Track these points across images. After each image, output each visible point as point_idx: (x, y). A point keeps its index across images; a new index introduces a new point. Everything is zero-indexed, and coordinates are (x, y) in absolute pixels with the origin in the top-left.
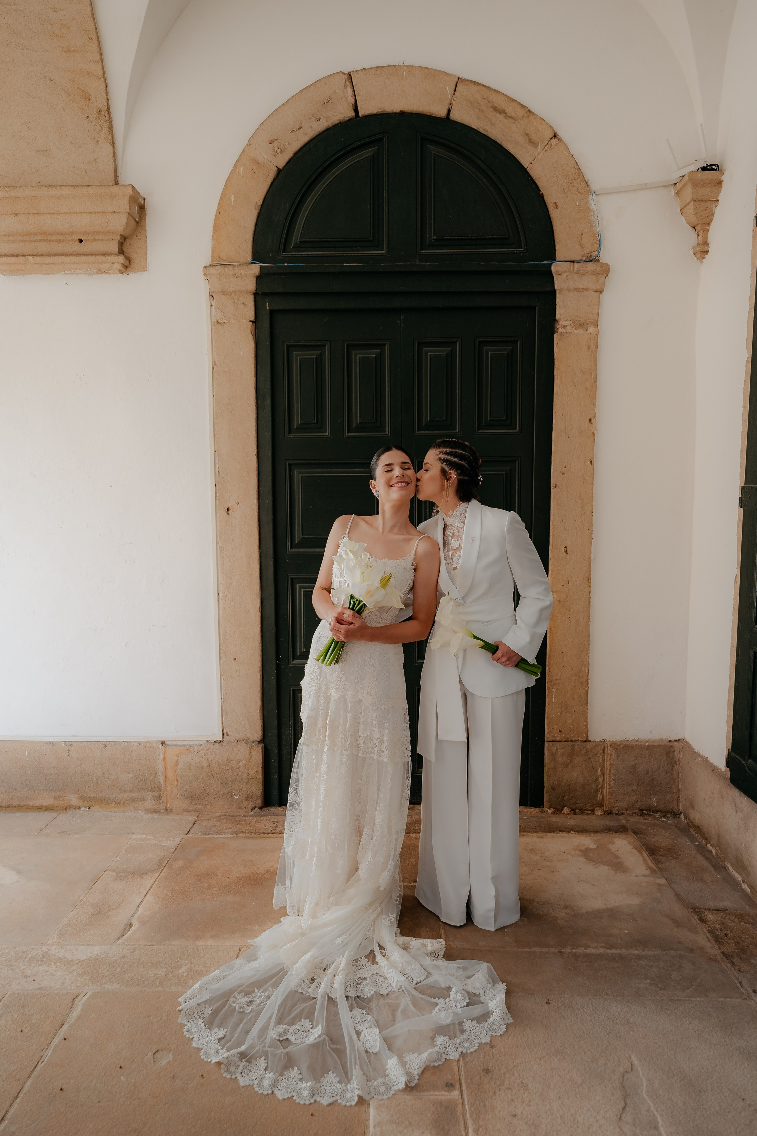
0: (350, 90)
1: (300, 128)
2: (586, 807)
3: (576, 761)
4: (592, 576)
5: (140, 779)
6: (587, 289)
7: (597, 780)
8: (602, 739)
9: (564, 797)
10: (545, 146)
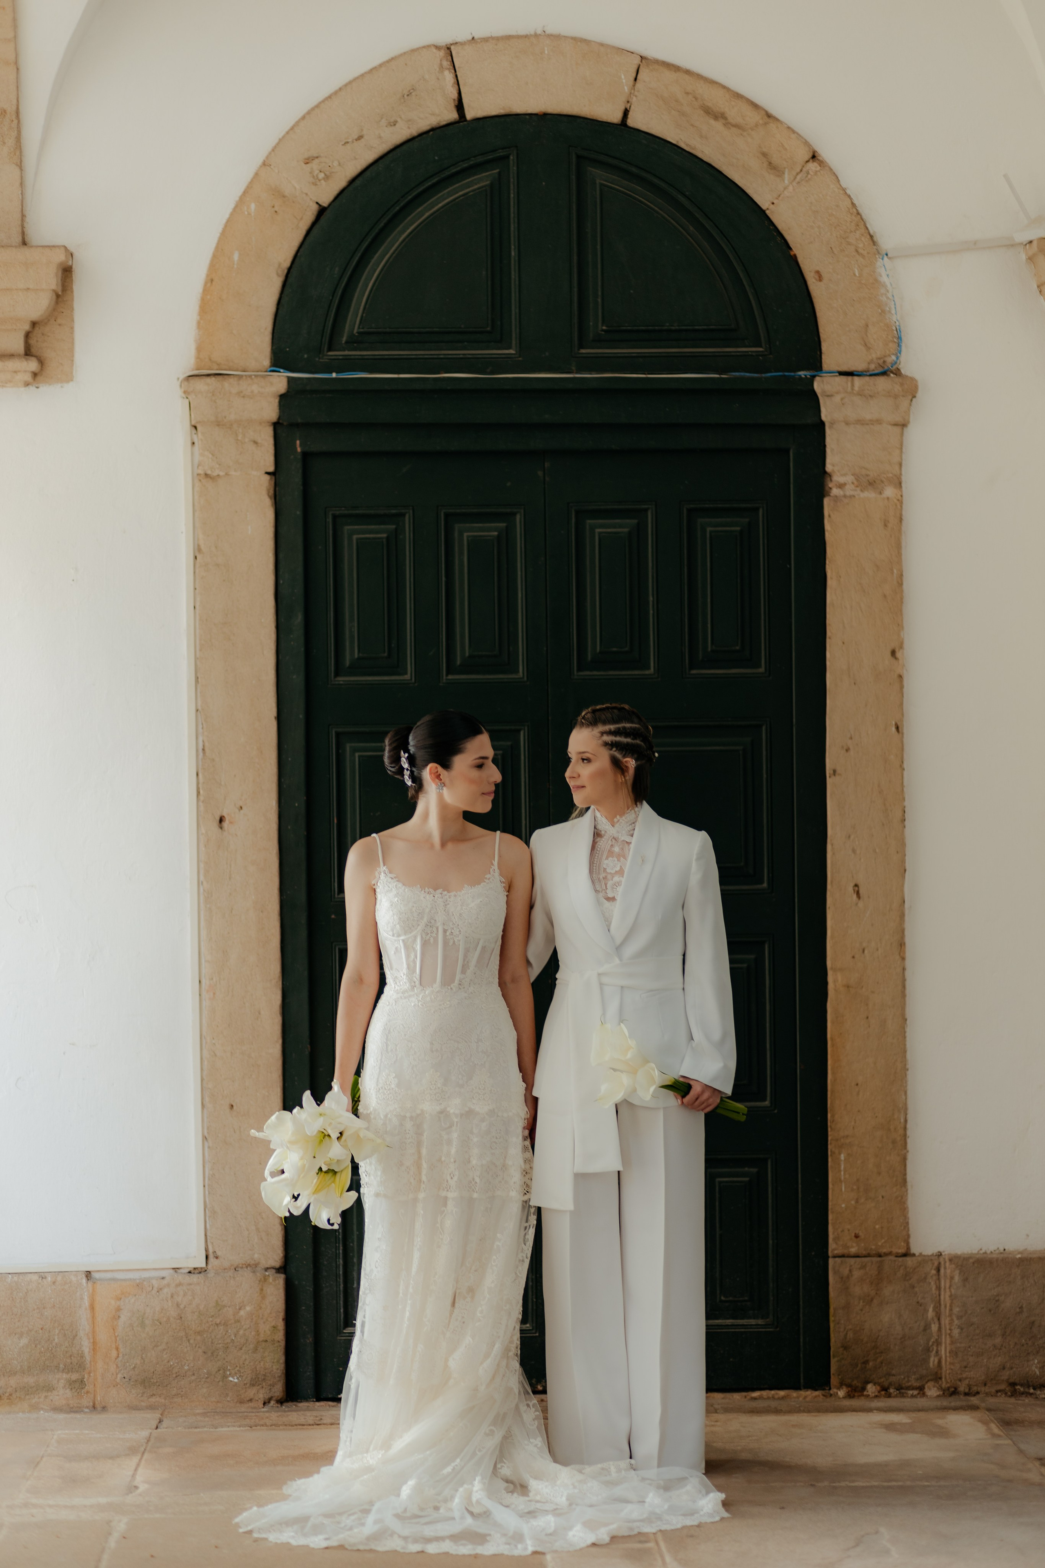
0: (449, 77)
1: (360, 138)
2: (908, 1381)
3: (887, 1291)
4: (907, 940)
5: (43, 1347)
6: (879, 422)
7: (927, 1327)
8: (935, 1251)
9: (866, 1362)
10: (797, 174)
